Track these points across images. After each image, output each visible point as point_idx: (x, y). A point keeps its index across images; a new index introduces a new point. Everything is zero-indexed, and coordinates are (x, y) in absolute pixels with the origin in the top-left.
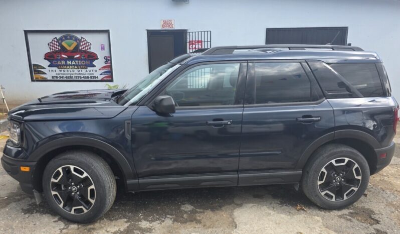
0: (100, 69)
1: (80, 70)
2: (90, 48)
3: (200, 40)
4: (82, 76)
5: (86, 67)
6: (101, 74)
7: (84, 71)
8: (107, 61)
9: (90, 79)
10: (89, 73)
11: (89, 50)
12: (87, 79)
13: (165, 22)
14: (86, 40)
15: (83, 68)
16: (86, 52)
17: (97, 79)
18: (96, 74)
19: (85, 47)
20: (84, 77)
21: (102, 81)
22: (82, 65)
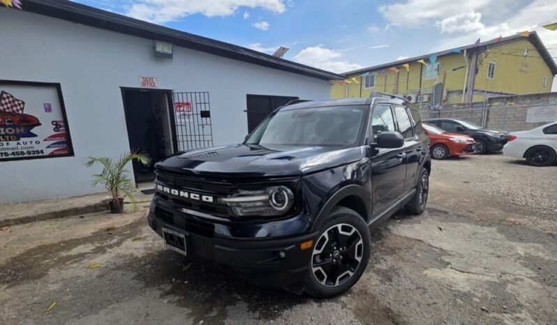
0: (45, 140)
1: (5, 143)
2: (22, 109)
3: (185, 101)
4: (10, 152)
5: (17, 137)
6: (49, 147)
7: (13, 144)
8: (57, 127)
9: (26, 155)
10: (25, 146)
11: (20, 112)
12: (21, 156)
13: (145, 79)
14: (12, 97)
15: (10, 140)
16: (13, 114)
17: (41, 154)
18: (37, 148)
19: (12, 107)
20: (13, 154)
21: (52, 156)
22: (7, 134)
